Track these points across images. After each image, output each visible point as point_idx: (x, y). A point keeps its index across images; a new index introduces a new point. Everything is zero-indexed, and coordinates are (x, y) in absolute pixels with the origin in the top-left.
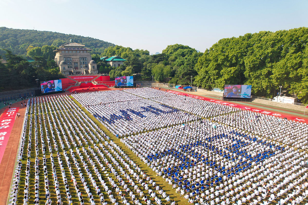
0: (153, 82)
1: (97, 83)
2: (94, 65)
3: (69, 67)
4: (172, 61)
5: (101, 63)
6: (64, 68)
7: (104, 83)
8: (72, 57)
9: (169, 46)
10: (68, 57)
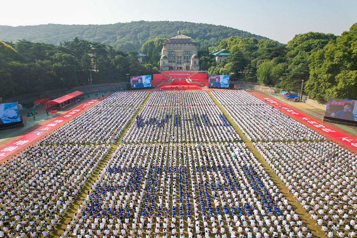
0: (256, 84)
1: (191, 81)
2: (195, 60)
3: (169, 62)
4: (291, 57)
5: (205, 58)
6: (164, 63)
7: (198, 81)
8: (176, 51)
9: (296, 36)
10: (172, 50)
